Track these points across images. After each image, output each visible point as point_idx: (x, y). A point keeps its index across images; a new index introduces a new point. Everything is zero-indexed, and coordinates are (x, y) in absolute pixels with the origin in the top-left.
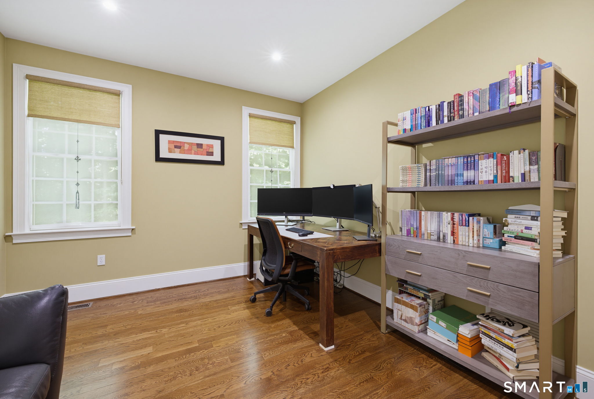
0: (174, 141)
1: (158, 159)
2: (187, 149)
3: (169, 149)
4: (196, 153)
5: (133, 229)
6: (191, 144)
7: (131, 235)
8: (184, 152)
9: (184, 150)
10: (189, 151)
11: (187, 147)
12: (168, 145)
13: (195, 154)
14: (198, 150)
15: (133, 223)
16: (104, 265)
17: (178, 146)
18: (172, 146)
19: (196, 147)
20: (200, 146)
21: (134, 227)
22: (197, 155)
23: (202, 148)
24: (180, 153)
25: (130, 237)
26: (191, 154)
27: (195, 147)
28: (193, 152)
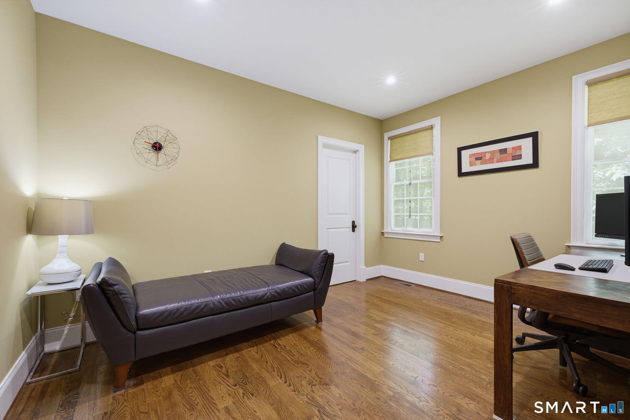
0: (474, 154)
1: (461, 174)
2: (488, 158)
3: (470, 162)
4: (500, 161)
5: (441, 237)
6: (493, 153)
7: (440, 241)
8: (486, 162)
9: (485, 160)
10: (491, 161)
11: (488, 156)
12: (470, 159)
13: (497, 162)
14: (501, 157)
15: (441, 231)
16: (423, 261)
17: (479, 158)
18: (473, 159)
19: (499, 153)
20: (503, 151)
21: (441, 235)
22: (500, 162)
23: (506, 153)
24: (481, 164)
25: (439, 243)
26: (493, 162)
27: (498, 155)
28: (495, 160)
